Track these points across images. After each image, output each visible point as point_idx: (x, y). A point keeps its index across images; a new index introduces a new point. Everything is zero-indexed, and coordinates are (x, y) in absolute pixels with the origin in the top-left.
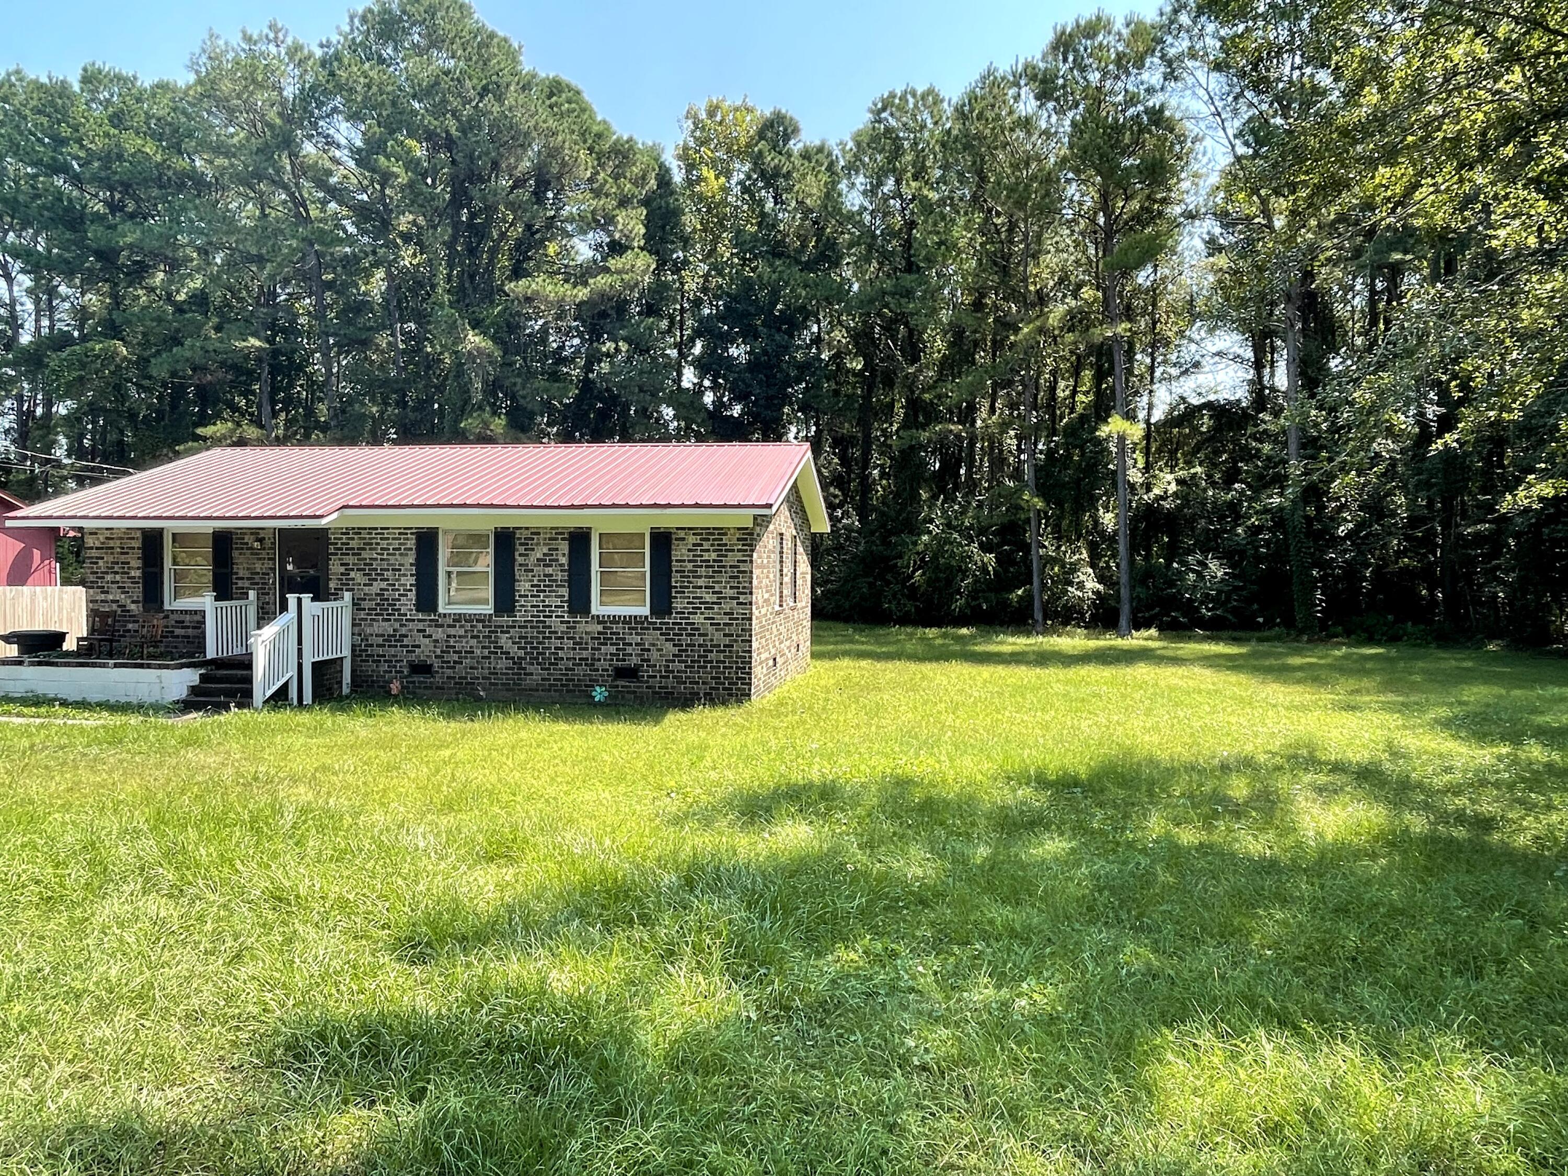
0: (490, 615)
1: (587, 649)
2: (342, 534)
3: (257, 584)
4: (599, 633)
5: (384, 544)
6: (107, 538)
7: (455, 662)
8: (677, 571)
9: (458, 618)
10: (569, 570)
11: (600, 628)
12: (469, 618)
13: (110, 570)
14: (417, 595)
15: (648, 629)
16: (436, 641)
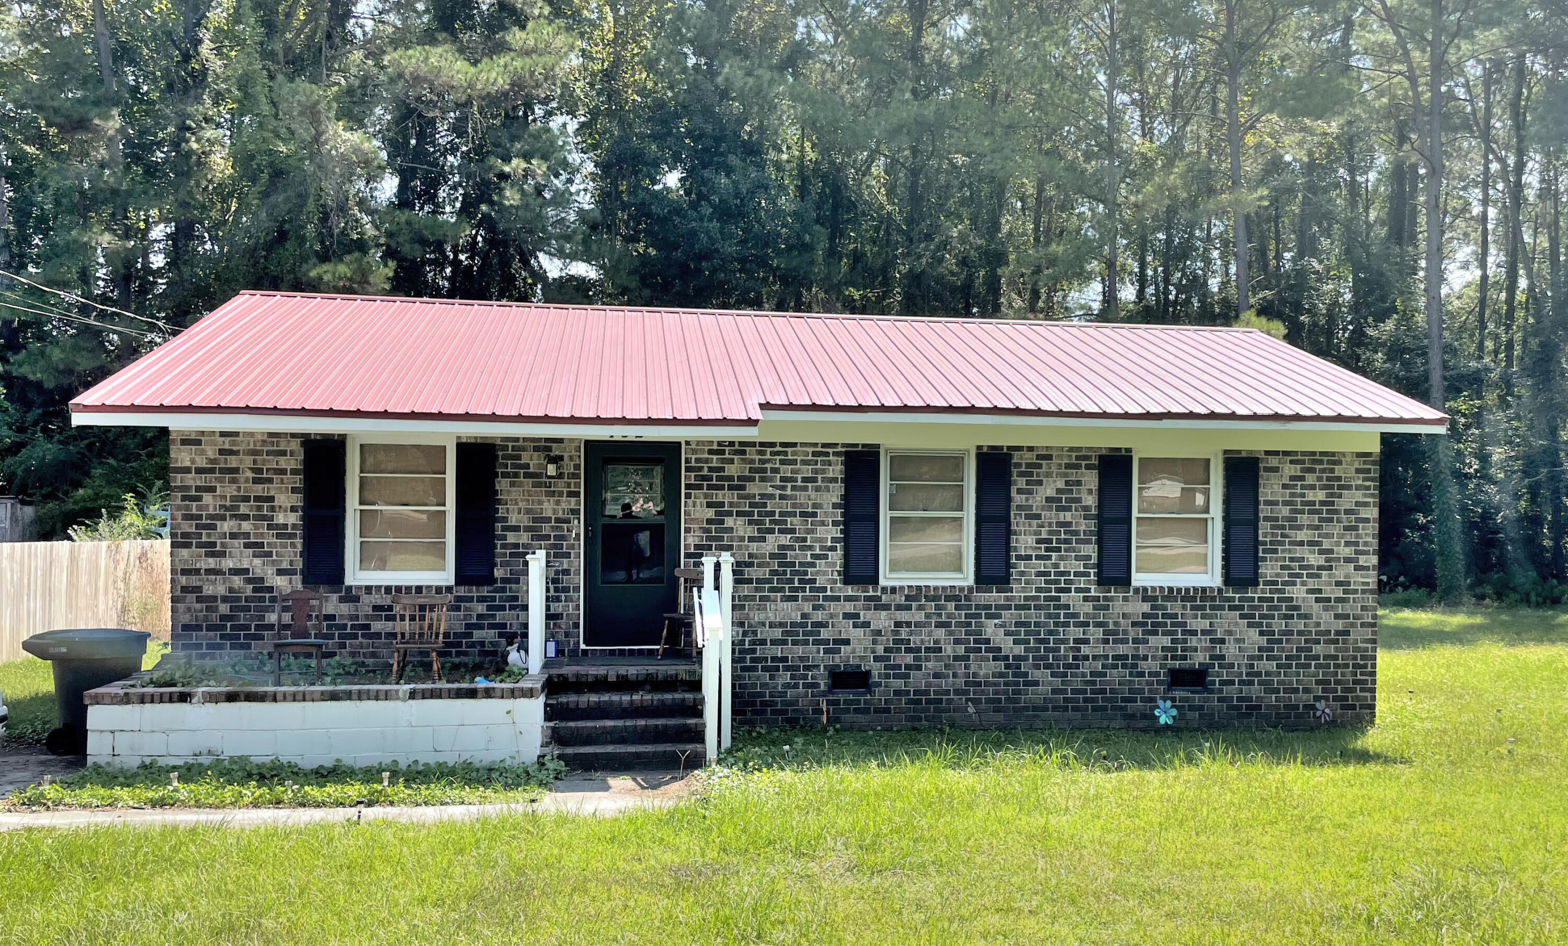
0: (970, 589)
1: (1125, 641)
2: (711, 452)
3: (548, 537)
4: (1145, 615)
5: (787, 471)
6: (222, 452)
7: (908, 667)
8: (1266, 519)
9: (916, 595)
10: (1099, 517)
11: (1146, 607)
12: (934, 595)
13: (231, 511)
14: (846, 556)
15: (1222, 608)
16: (878, 633)
